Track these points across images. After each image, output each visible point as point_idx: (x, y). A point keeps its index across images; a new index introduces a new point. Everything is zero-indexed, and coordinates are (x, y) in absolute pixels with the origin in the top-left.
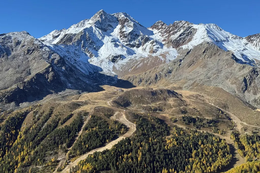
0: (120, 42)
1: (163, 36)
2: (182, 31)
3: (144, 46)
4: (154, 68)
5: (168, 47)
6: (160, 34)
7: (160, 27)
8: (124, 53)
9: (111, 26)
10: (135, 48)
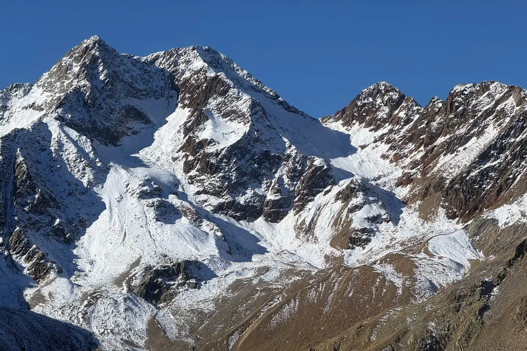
0: (183, 196)
1: (397, 158)
2: (492, 133)
3: (307, 214)
4: (352, 330)
5: (426, 215)
6: (384, 147)
7: (381, 114)
8: (207, 251)
9: (139, 115)
10: (259, 226)
